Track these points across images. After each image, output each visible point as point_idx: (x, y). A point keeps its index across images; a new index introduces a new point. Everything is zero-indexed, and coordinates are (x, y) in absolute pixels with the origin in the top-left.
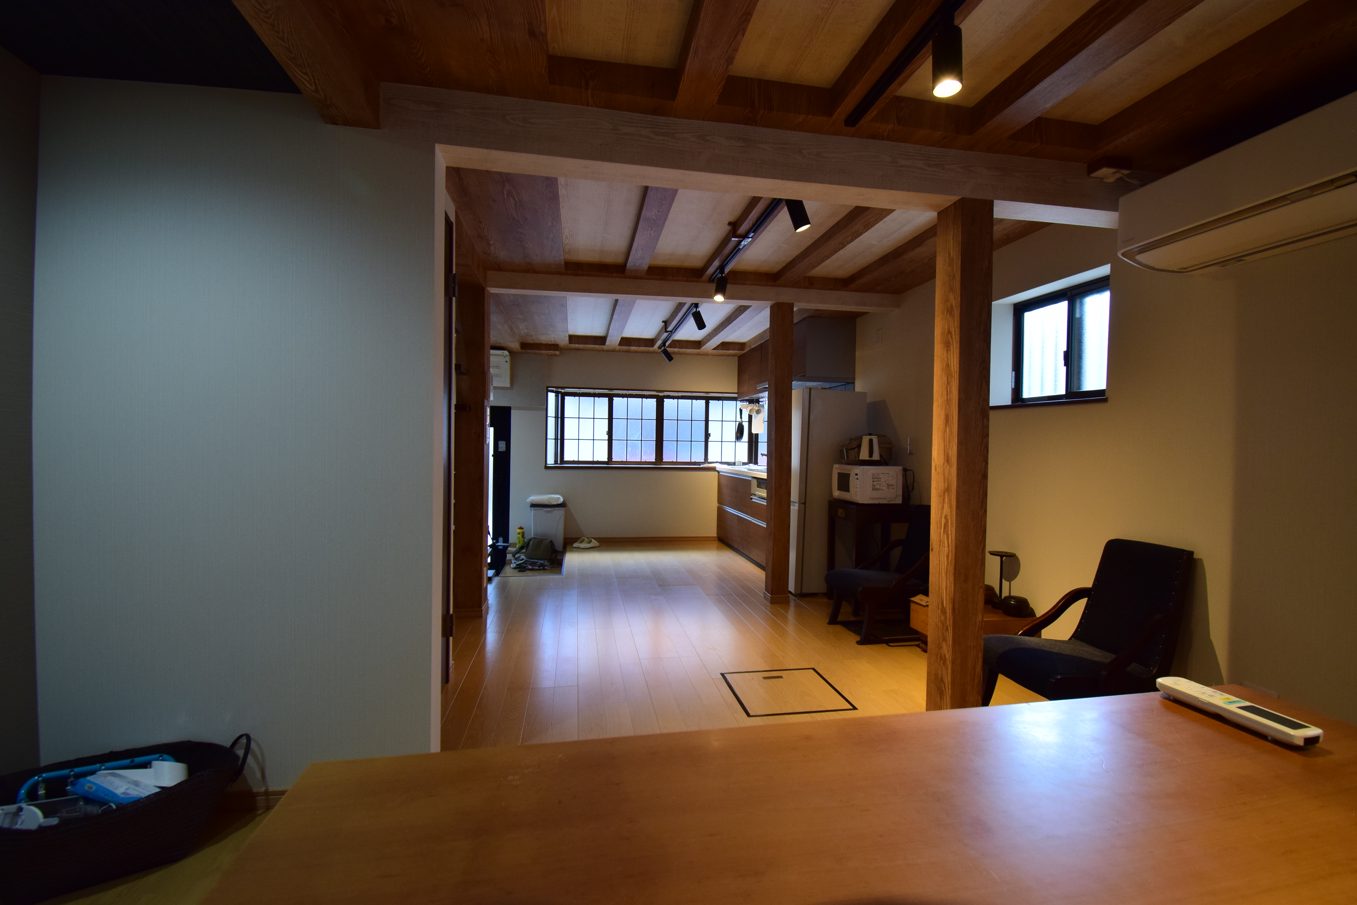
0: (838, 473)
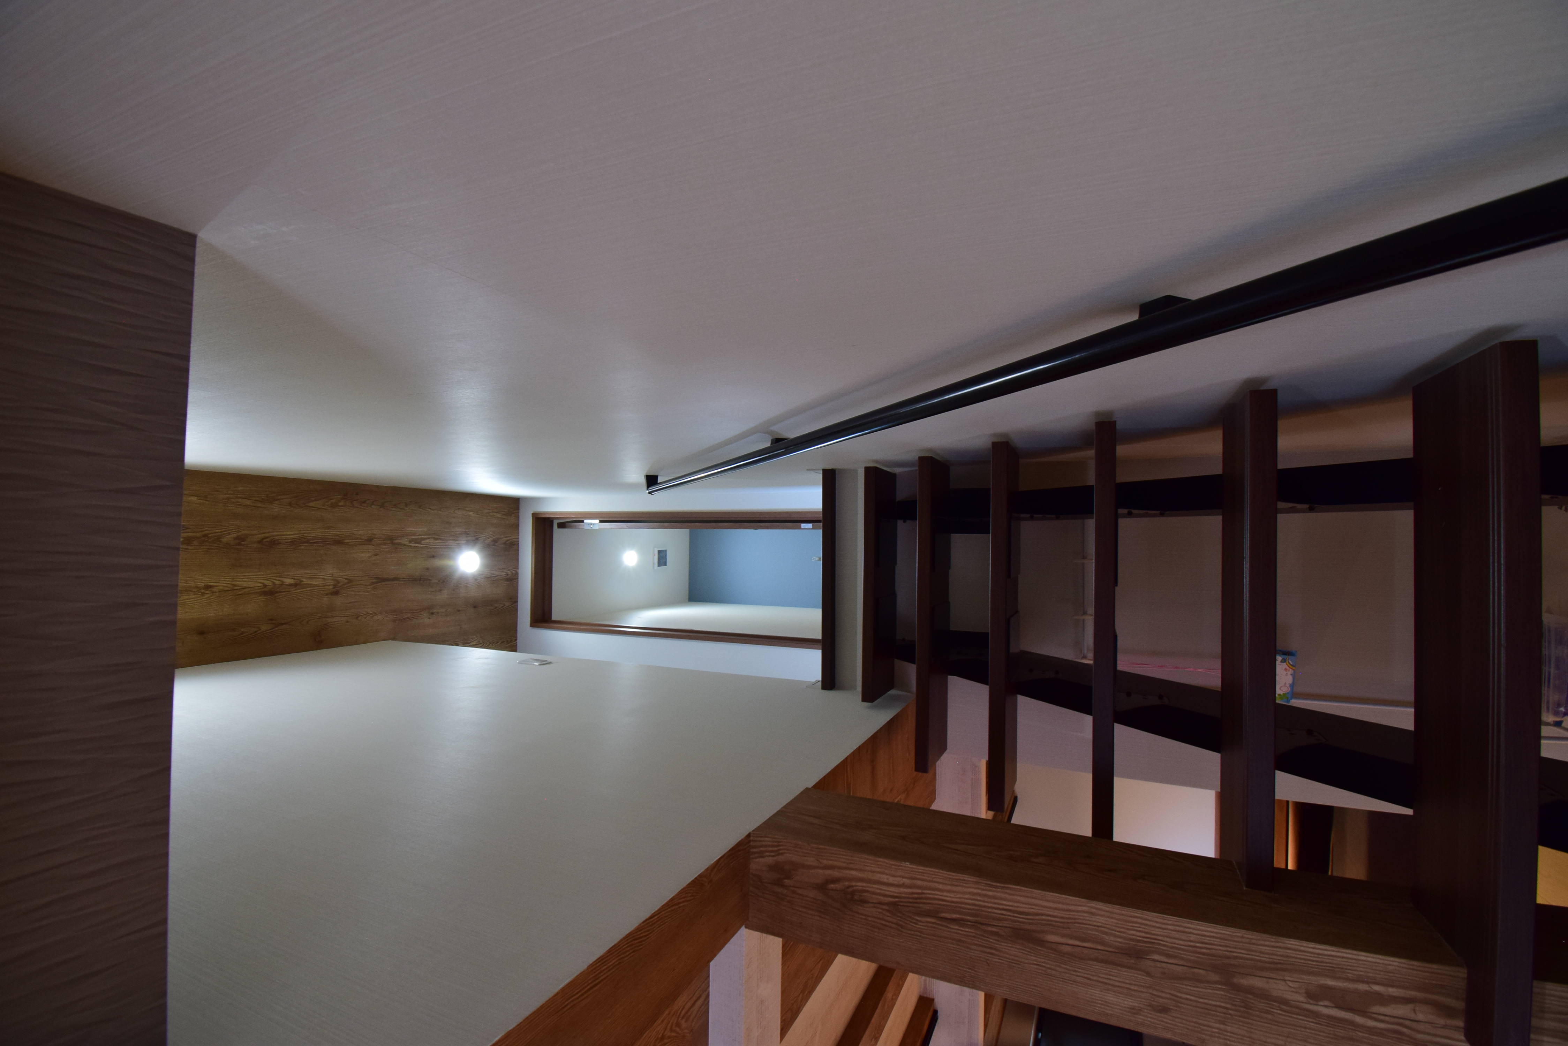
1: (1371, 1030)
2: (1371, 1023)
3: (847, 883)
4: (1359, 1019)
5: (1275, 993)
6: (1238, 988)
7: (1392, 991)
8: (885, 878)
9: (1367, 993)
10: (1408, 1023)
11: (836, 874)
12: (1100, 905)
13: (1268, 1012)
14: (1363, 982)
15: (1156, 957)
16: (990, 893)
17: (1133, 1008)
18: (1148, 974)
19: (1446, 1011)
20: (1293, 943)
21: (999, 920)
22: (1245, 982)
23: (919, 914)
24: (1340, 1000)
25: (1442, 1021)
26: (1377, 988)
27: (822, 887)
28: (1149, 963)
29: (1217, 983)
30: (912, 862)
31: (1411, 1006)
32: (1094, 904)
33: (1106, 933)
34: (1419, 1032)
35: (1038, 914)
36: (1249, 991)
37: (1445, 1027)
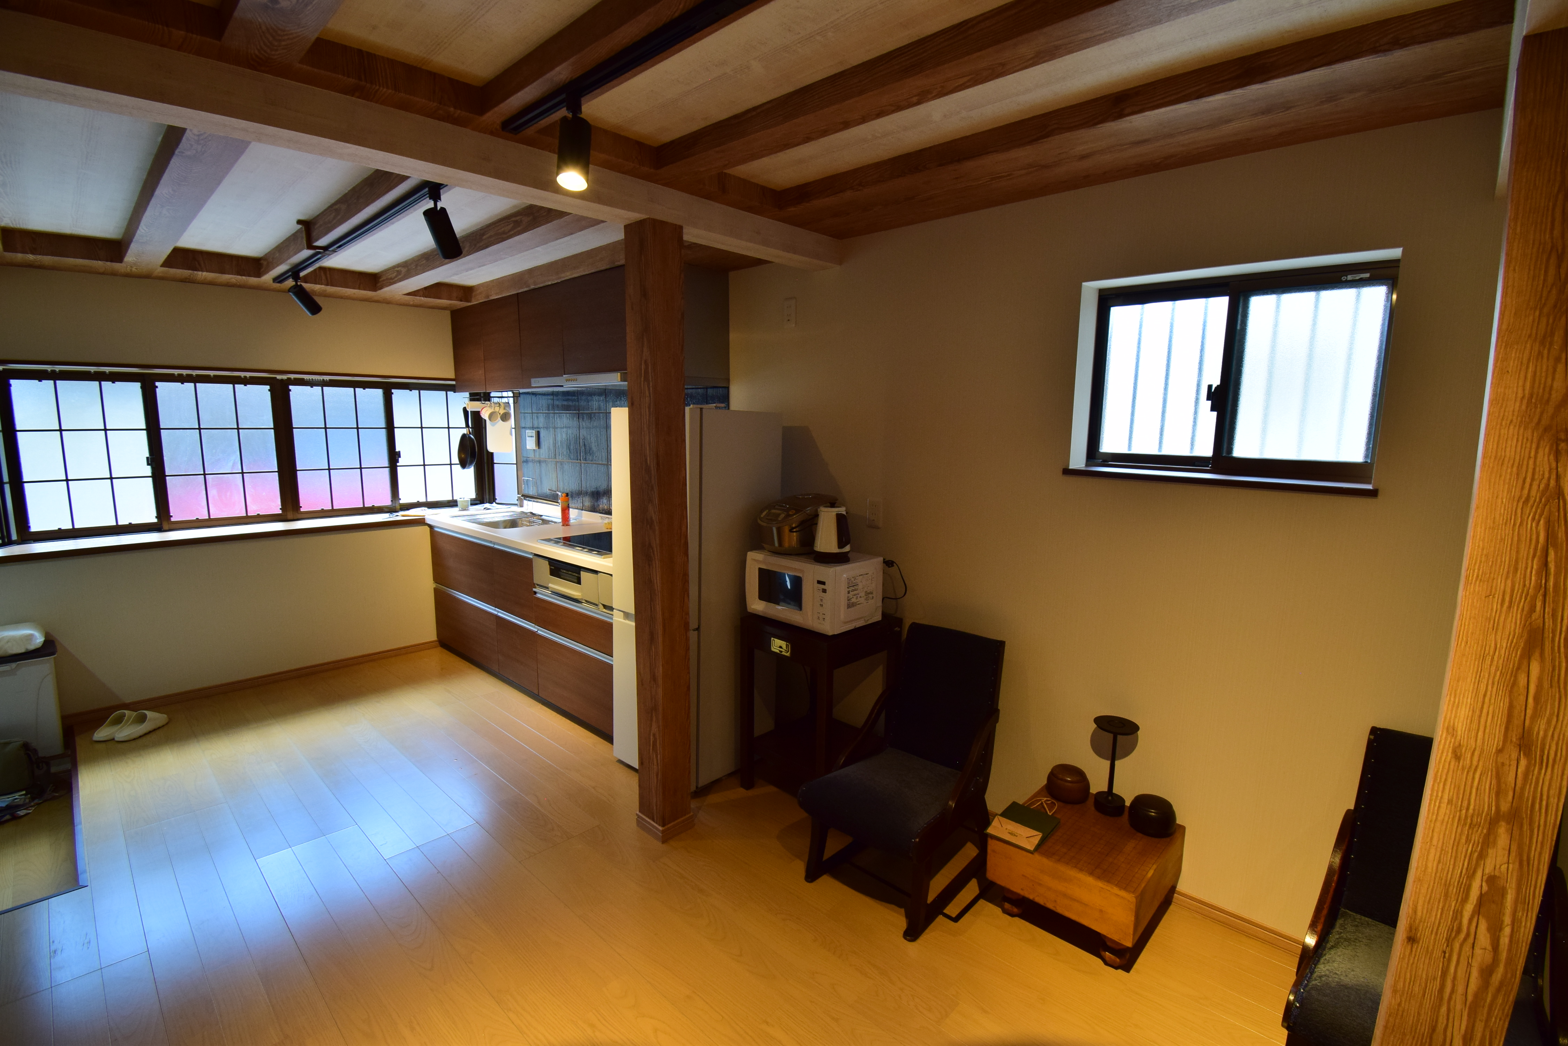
0: (761, 571)
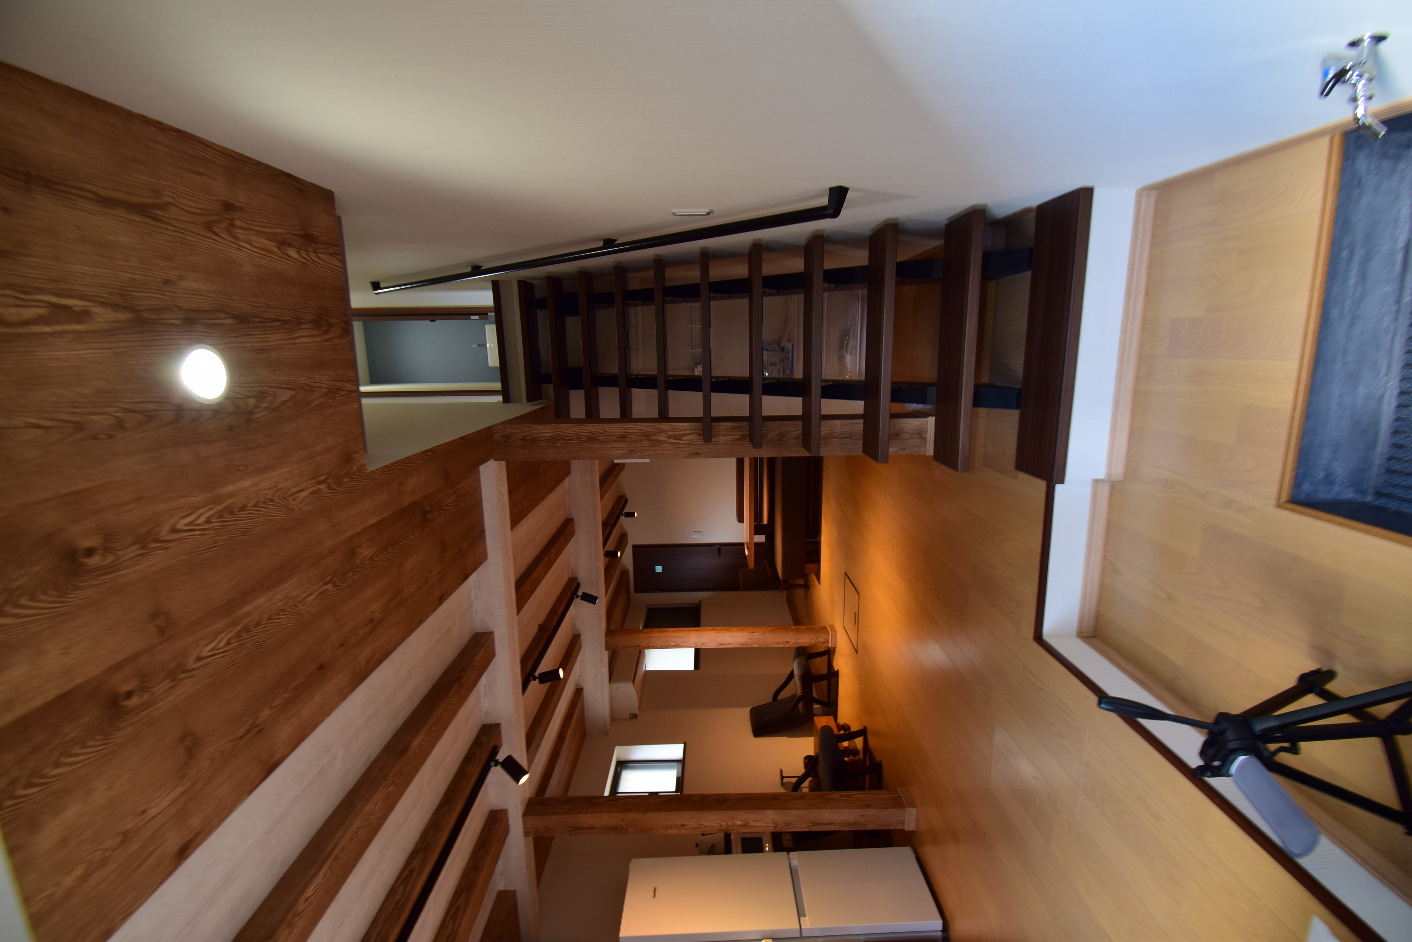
1: (683, 444)
2: (683, 442)
3: (532, 436)
4: (680, 442)
5: (660, 439)
6: (651, 440)
7: (687, 432)
8: (545, 431)
9: (682, 434)
10: (691, 440)
11: (527, 433)
12: (613, 424)
13: (658, 445)
14: (681, 431)
15: (630, 436)
16: (581, 428)
17: (624, 453)
18: (628, 442)
19: (699, 435)
20: (663, 424)
21: (584, 436)
22: (653, 438)
23: (558, 440)
24: (676, 437)
25: (698, 438)
26: (684, 432)
27: (523, 439)
28: (628, 438)
29: (646, 440)
30: (554, 424)
31: (691, 435)
32: (611, 425)
33: (616, 433)
34: (694, 442)
35: (595, 432)
36: (654, 440)
37: (699, 439)
